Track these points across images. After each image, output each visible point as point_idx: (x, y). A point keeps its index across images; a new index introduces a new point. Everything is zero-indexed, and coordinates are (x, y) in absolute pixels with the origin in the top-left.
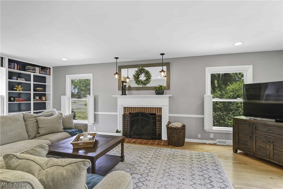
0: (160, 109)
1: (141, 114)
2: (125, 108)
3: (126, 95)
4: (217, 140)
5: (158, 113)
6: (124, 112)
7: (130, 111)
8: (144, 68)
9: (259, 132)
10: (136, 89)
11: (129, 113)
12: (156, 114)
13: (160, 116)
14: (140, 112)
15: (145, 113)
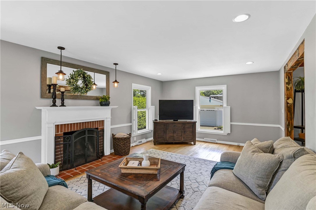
0: (103, 122)
1: (88, 130)
2: (57, 126)
3: (65, 106)
4: (138, 141)
5: (100, 127)
6: (55, 133)
7: (65, 129)
8: (84, 71)
9: (170, 128)
10: (72, 98)
11: (64, 133)
12: (98, 128)
13: (103, 130)
14: (86, 129)
15: (92, 129)
